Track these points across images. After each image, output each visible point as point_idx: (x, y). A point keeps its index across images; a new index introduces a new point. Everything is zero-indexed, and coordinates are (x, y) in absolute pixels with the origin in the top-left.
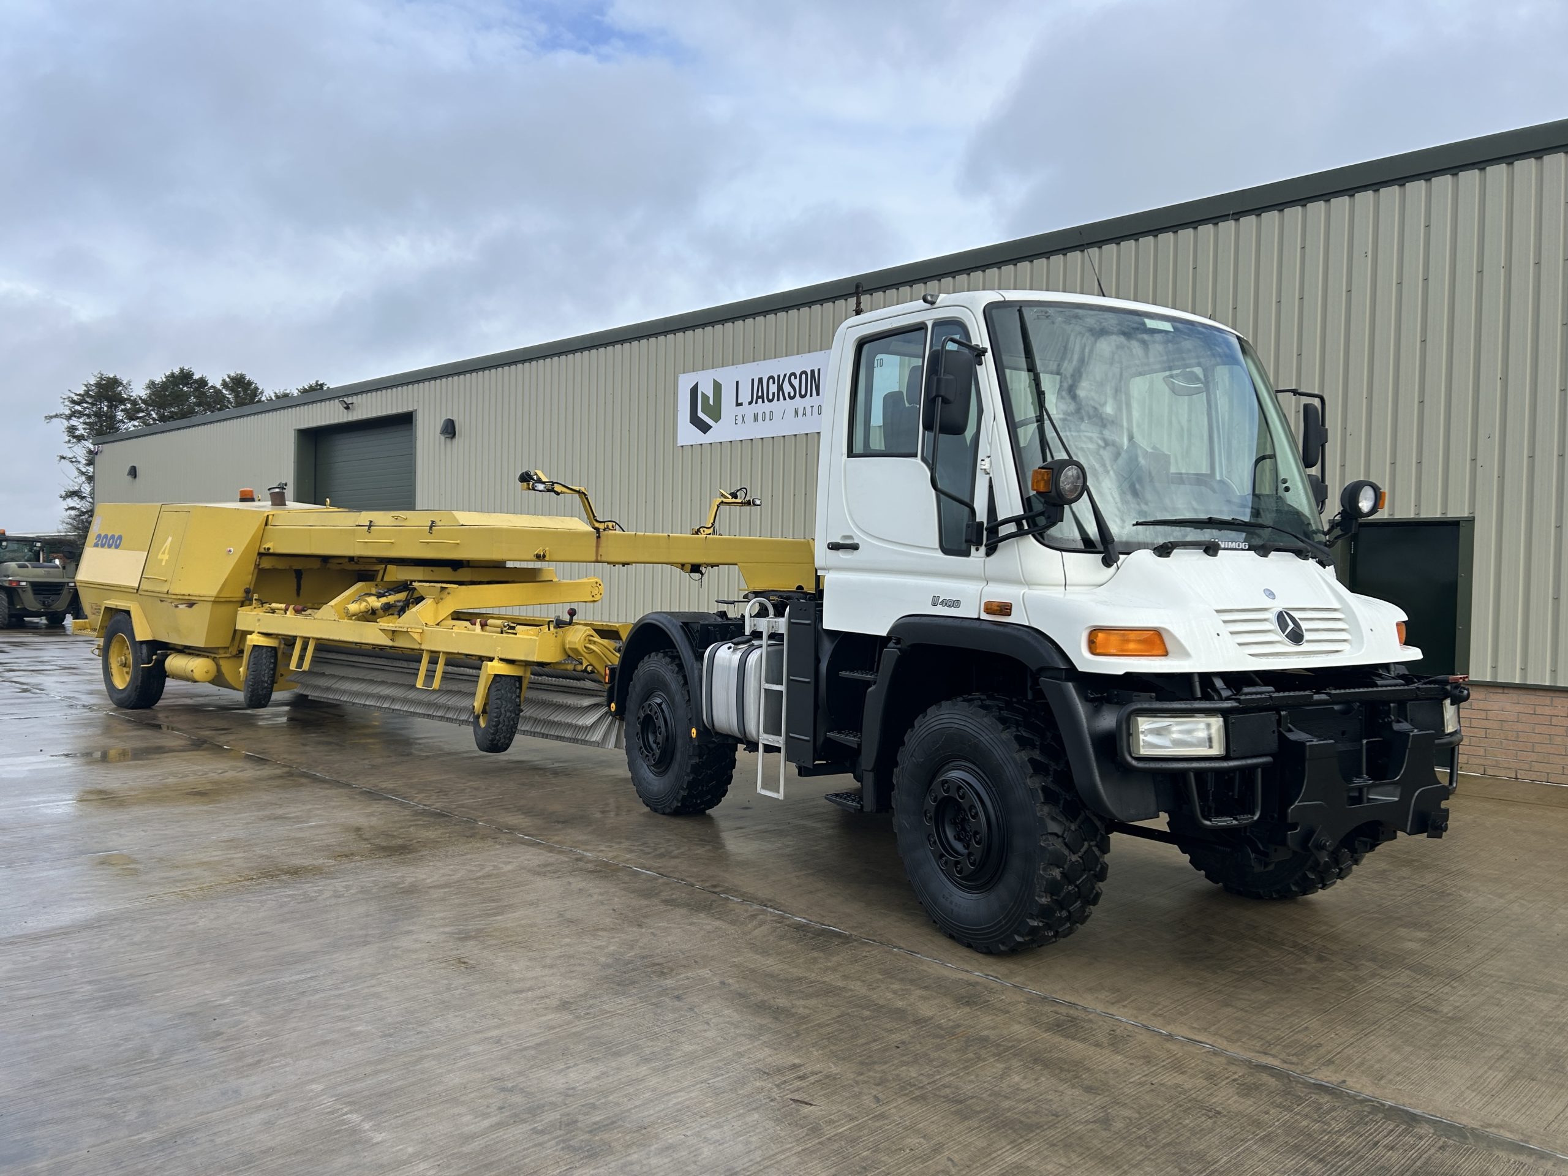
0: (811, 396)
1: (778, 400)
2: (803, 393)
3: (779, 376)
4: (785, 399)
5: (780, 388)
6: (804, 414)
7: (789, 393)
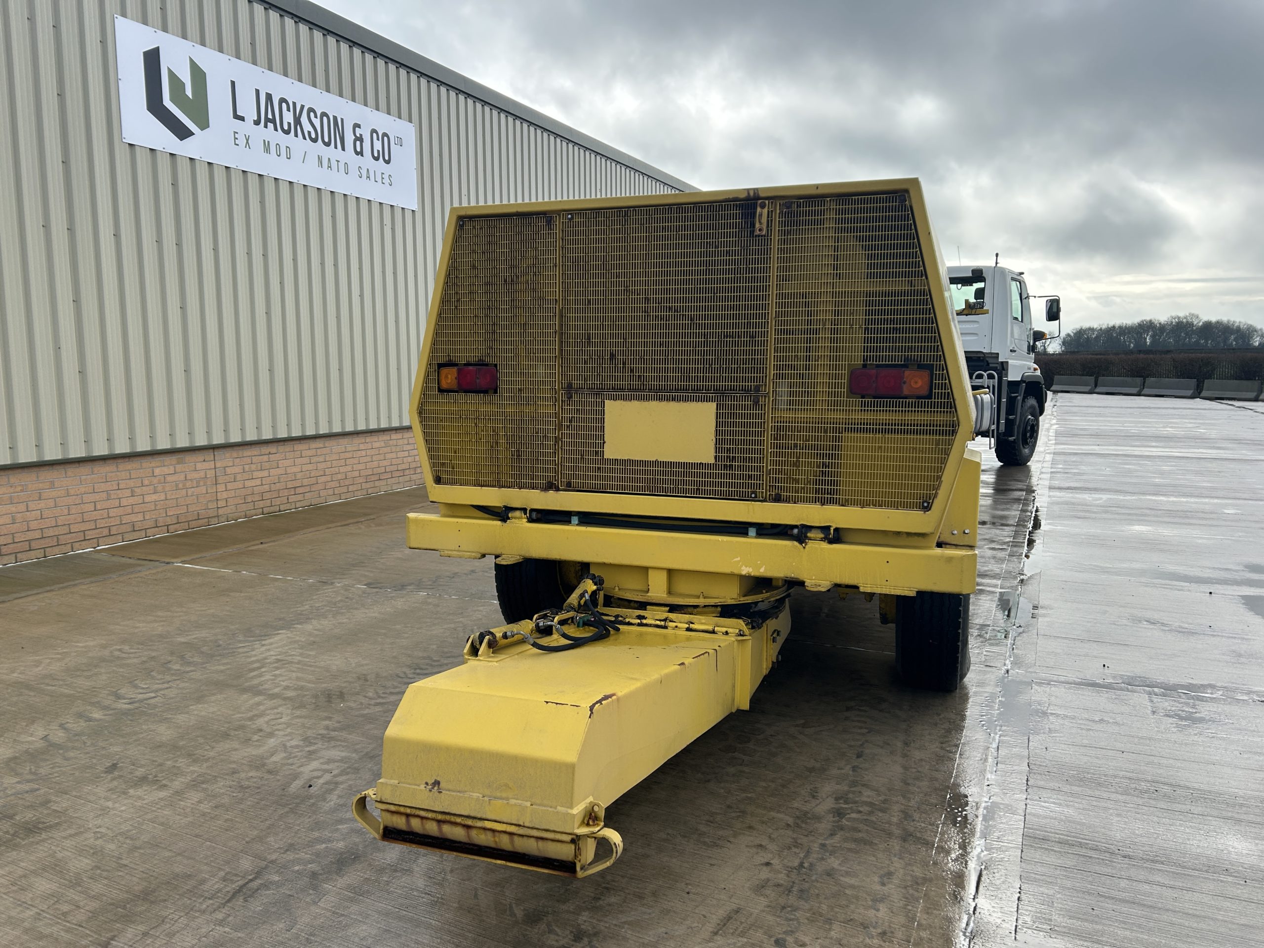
0: (336, 147)
1: (296, 135)
2: (326, 140)
3: (294, 104)
4: (304, 138)
5: (297, 121)
6: (330, 167)
7: (309, 133)
